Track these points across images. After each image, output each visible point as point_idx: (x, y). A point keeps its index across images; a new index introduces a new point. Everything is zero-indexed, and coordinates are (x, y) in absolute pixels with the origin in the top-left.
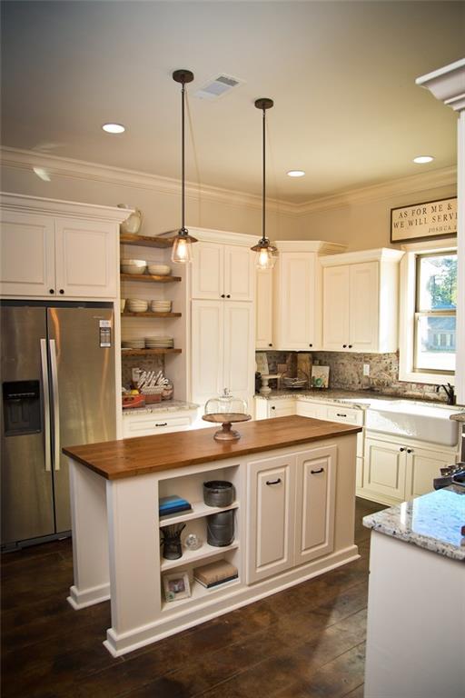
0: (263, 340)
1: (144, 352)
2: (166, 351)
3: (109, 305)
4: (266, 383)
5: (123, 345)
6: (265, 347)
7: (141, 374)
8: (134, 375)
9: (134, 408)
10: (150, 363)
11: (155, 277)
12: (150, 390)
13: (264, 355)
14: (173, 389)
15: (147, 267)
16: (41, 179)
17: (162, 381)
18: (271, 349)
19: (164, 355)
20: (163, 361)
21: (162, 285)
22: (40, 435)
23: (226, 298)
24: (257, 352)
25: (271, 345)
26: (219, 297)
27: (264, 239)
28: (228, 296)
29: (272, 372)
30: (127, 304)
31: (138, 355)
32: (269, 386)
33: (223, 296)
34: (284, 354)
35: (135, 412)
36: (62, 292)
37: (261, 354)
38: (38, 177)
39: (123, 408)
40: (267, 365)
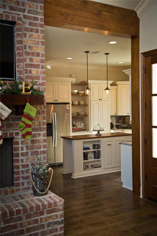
0: (113, 112)
1: (77, 116)
2: (83, 116)
3: (69, 103)
4: (115, 126)
5: (72, 114)
6: (114, 114)
7: (76, 123)
8: (74, 123)
9: (75, 131)
10: (79, 119)
11: (80, 95)
12: (79, 127)
13: (114, 117)
14: (85, 127)
15: (78, 92)
16: (48, 69)
17: (83, 124)
18: (116, 115)
19: (83, 117)
20: (82, 119)
21: (82, 97)
22: (52, 137)
23: (101, 100)
24: (111, 116)
25: (115, 114)
26: (98, 100)
27: (107, 87)
28: (102, 100)
29: (117, 123)
30: (72, 103)
31: (75, 117)
32: (116, 127)
33: (100, 99)
34: (121, 117)
35: (75, 132)
36: (57, 100)
37: (113, 117)
38: (48, 68)
39: (72, 132)
40: (115, 121)
